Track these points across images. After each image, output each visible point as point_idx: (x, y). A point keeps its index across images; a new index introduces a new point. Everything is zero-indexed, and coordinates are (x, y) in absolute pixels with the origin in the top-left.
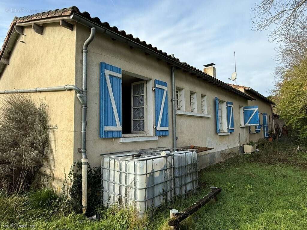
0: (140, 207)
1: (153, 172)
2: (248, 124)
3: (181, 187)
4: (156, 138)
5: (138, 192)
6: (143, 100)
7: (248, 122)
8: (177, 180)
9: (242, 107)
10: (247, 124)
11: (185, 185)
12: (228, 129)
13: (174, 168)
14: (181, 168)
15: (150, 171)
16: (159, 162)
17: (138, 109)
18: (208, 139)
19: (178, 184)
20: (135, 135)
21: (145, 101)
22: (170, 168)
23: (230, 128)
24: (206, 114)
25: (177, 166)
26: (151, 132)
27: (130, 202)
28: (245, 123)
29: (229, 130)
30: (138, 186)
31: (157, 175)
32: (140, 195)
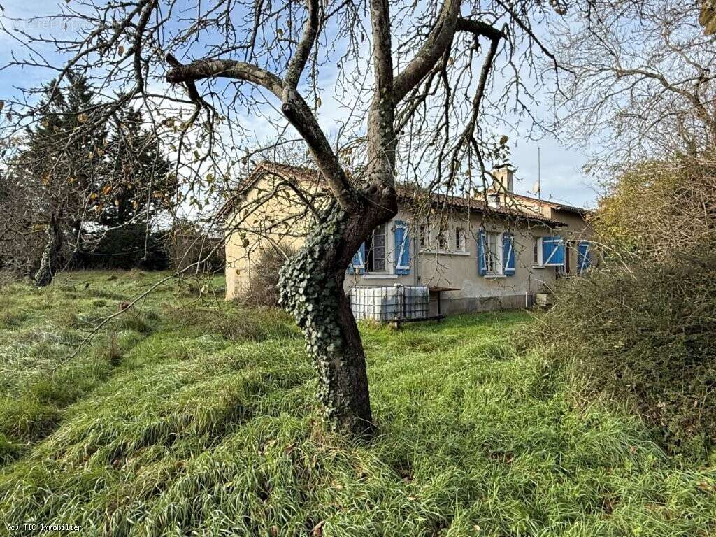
0: (377, 317)
1: (387, 296)
2: (548, 263)
3: (410, 312)
4: (396, 276)
5: (376, 308)
6: (384, 240)
7: (548, 260)
8: (407, 306)
9: (540, 237)
10: (546, 264)
11: (415, 312)
12: (504, 269)
13: (405, 298)
14: (410, 298)
15: (384, 295)
16: (392, 291)
17: (379, 249)
18: (466, 281)
19: (407, 309)
20: (377, 273)
21: (386, 241)
22: (401, 296)
23: (506, 269)
24: (464, 251)
25: (407, 295)
26: (391, 271)
27: (371, 316)
28: (544, 262)
29: (505, 272)
30: (376, 304)
31: (390, 298)
32: (378, 310)
